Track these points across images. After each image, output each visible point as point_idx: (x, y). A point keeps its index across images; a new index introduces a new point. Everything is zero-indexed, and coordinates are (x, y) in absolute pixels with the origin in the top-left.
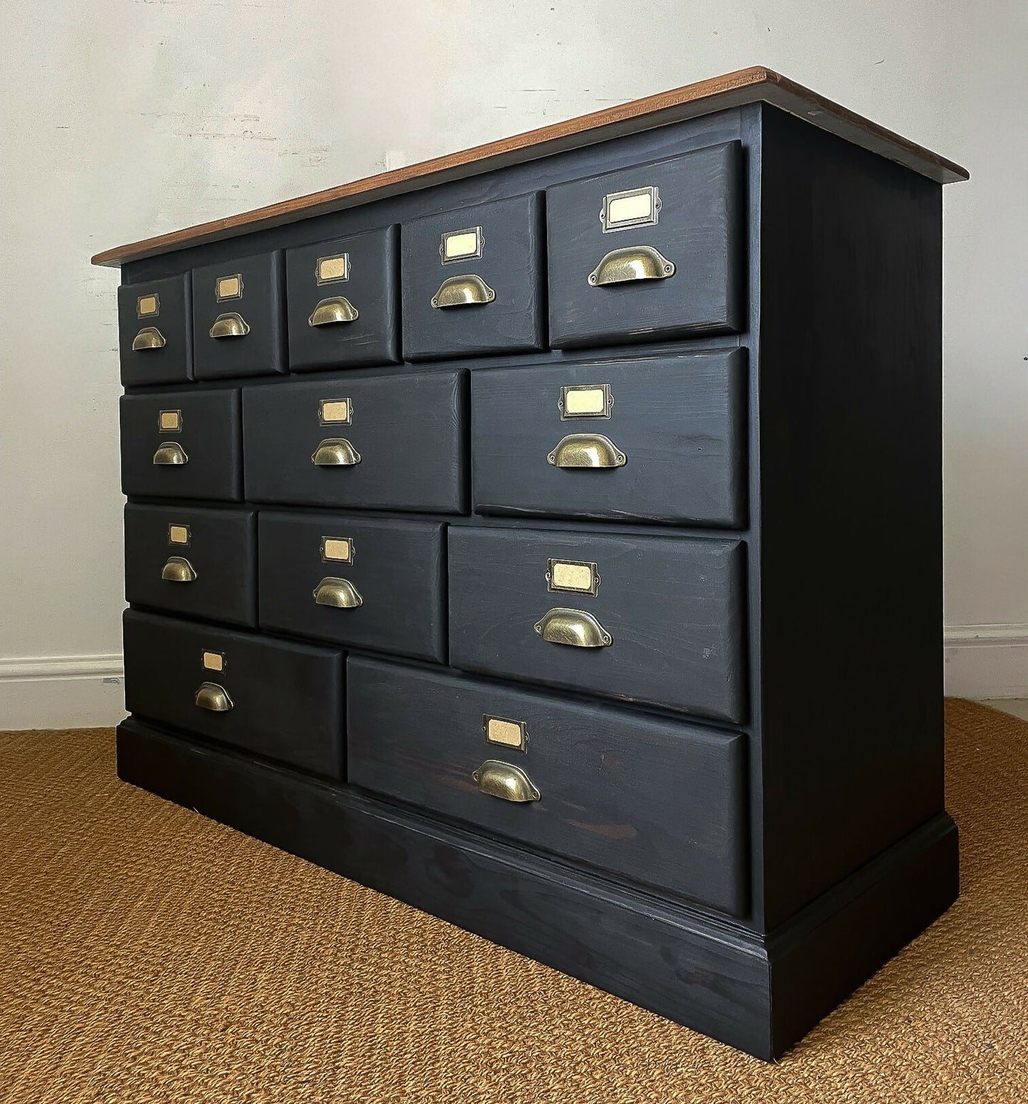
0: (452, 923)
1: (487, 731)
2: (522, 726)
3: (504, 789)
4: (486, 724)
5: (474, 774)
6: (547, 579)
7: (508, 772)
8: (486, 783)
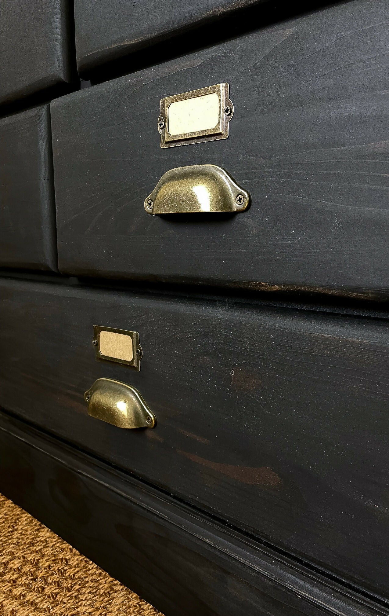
0: (73, 547)
1: (97, 345)
2: (134, 336)
3: (111, 413)
4: (97, 337)
5: (87, 394)
6: (160, 131)
7: (119, 393)
8: (93, 405)
